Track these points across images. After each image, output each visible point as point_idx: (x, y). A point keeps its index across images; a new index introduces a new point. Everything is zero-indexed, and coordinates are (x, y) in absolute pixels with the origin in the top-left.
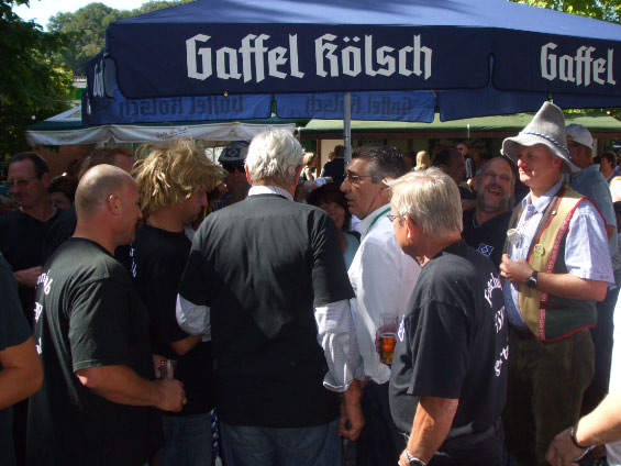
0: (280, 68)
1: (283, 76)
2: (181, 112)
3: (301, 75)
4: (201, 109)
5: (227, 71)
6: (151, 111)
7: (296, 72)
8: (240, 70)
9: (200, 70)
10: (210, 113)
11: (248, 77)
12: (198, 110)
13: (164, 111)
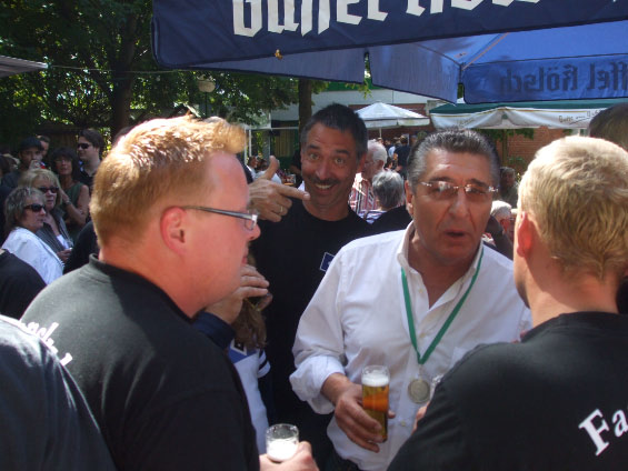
0: (352, 9)
1: (355, 20)
2: (575, 87)
3: (382, 16)
4: (602, 83)
5: (281, 22)
6: (537, 86)
7: (375, 13)
8: (298, 18)
9: (248, 23)
10: (615, 88)
11: (306, 28)
12: (598, 84)
13: (553, 86)
